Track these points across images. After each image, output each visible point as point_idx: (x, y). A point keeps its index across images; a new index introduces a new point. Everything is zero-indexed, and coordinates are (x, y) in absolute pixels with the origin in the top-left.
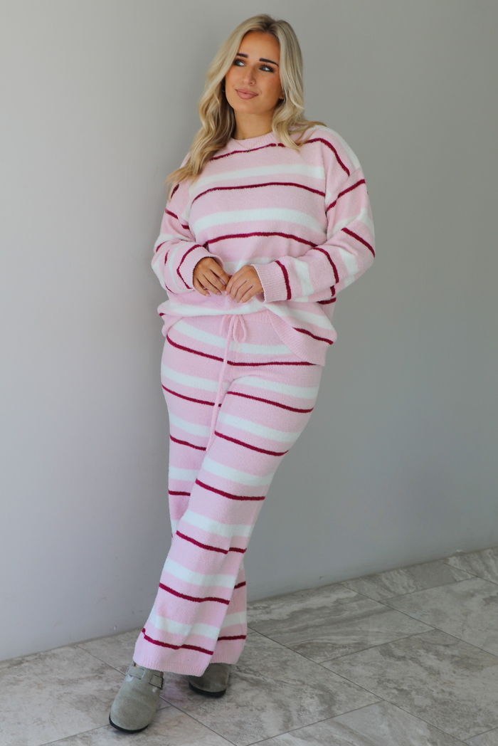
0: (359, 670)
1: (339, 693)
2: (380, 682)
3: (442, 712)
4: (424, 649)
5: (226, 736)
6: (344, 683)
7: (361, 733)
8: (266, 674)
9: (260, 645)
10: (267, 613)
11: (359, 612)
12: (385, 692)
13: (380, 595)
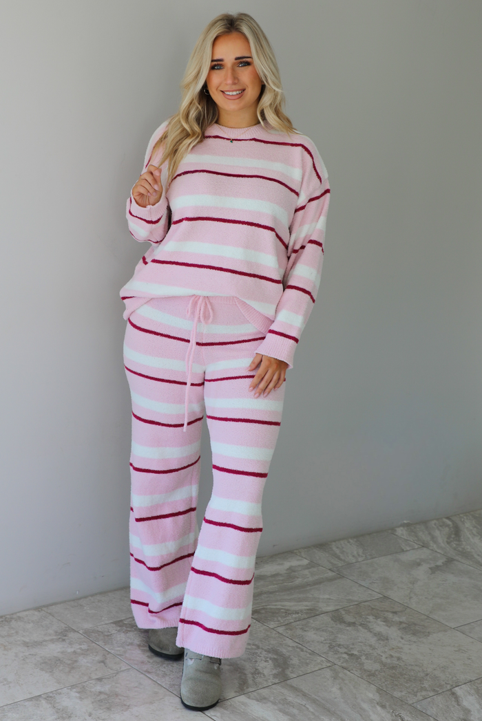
0: (311, 635)
1: (292, 657)
2: (331, 647)
3: (392, 677)
4: (373, 615)
6: (297, 647)
7: (313, 696)
11: (311, 579)
12: (336, 656)
13: (331, 563)
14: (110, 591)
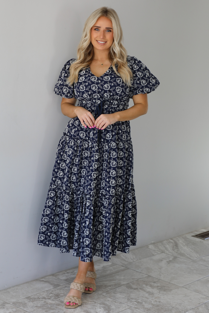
0: (118, 295)
1: (111, 305)
2: (128, 299)
3: (157, 310)
4: (145, 284)
6: (113, 301)
10: (74, 274)
11: (114, 271)
12: (131, 303)
13: (122, 263)
14: (21, 284)
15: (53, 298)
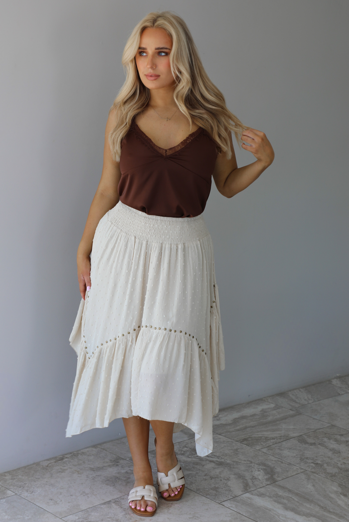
0: (286, 453)
1: (276, 467)
2: (301, 459)
3: (346, 476)
4: (327, 438)
5: (208, 497)
6: (278, 461)
7: (296, 491)
8: (226, 458)
9: (217, 440)
10: (218, 420)
11: (279, 416)
12: (306, 465)
13: (291, 405)
15: (188, 453)
